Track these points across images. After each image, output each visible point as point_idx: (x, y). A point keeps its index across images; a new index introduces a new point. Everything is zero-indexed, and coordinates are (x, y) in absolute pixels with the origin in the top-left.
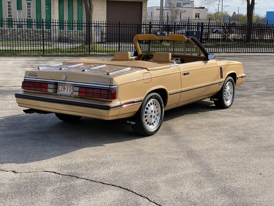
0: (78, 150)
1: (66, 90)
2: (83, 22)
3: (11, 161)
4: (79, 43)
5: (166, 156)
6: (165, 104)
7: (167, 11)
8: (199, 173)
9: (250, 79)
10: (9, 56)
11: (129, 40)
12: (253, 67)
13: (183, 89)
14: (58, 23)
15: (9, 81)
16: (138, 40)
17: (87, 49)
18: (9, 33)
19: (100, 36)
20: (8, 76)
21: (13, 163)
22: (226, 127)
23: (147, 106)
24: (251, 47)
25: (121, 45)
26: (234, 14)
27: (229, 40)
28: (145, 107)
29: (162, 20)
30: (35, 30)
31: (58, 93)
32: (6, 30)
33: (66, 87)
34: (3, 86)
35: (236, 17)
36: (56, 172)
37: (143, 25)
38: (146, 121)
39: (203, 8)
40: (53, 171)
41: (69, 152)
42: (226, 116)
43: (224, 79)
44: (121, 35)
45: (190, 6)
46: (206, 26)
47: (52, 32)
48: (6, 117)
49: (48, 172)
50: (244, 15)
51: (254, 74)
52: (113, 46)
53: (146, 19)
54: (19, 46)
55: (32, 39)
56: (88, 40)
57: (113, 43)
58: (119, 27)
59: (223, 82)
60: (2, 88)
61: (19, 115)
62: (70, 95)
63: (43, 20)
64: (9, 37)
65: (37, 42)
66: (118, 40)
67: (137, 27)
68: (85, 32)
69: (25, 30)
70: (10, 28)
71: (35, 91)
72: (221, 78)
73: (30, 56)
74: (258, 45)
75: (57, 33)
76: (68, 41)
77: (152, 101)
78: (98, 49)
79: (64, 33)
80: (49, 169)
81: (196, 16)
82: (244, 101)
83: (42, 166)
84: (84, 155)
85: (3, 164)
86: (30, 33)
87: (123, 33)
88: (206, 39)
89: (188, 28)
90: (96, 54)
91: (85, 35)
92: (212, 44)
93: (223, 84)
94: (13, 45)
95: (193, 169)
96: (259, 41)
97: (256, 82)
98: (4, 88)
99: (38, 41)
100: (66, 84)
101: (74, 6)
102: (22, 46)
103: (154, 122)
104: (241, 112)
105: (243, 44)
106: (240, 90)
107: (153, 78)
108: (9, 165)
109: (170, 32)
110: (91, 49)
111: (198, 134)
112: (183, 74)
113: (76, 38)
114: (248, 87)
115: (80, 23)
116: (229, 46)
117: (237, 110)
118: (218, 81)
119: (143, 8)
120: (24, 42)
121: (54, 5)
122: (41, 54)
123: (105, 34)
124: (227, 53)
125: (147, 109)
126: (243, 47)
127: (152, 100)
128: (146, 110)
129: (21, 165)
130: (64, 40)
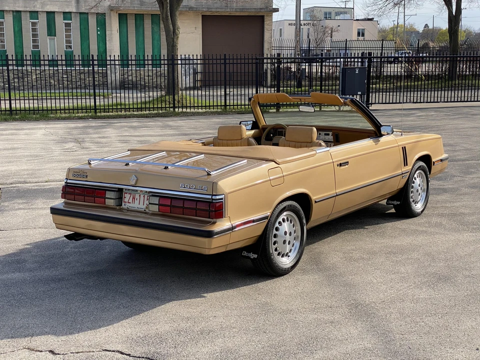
0: (160, 306)
1: (137, 202)
2: (162, 58)
3: (46, 330)
4: (155, 89)
5: (312, 316)
6: (308, 219)
7: (308, 27)
8: (370, 350)
9: (455, 156)
10: (37, 120)
11: (243, 82)
12: (462, 132)
13: (339, 191)
14: (119, 60)
15: (37, 170)
16: (259, 103)
17: (169, 103)
18: (34, 77)
19: (192, 76)
20: (36, 161)
21: (49, 336)
22: (415, 255)
23: (277, 225)
24: (457, 88)
25: (228, 92)
26: (425, 27)
27: (418, 78)
28: (273, 228)
29: (299, 47)
30: (80, 69)
31: (123, 206)
32: (30, 70)
33: (137, 196)
34: (28, 180)
35: (429, 33)
36: (123, 351)
37: (265, 58)
38: (276, 250)
39: (371, 20)
40: (118, 349)
41: (144, 311)
42: (415, 232)
43: (411, 167)
44: (228, 74)
45: (348, 16)
46: (377, 57)
47: (109, 72)
48: (35, 243)
49: (110, 351)
50: (444, 29)
51: (462, 145)
52: (215, 94)
53: (271, 45)
54: (53, 99)
55: (74, 86)
56: (172, 87)
57: (215, 88)
58: (225, 64)
59: (409, 173)
60: (27, 185)
61: (56, 239)
62: (145, 210)
63: (93, 56)
64: (35, 84)
65: (83, 91)
66: (223, 83)
67: (256, 63)
68: (166, 71)
69: (62, 69)
70: (37, 68)
71: (84, 202)
72: (405, 166)
73: (72, 119)
74: (470, 85)
75: (118, 74)
76: (137, 87)
77: (285, 216)
78: (188, 102)
79: (130, 73)
80: (111, 345)
81: (359, 34)
82: (446, 201)
83: (99, 339)
84: (171, 315)
85: (33, 338)
86: (71, 75)
87: (231, 71)
88: (378, 77)
89: (346, 62)
90: (185, 112)
91: (166, 75)
92: (388, 85)
93: (408, 176)
94: (42, 97)
95: (360, 342)
96: (471, 77)
97: (467, 162)
98: (29, 185)
99: (85, 88)
100: (137, 191)
101: (145, 26)
102: (58, 99)
103: (290, 251)
104: (441, 224)
105: (443, 84)
106: (440, 179)
107: (286, 176)
108: (43, 338)
109: (314, 64)
110: (176, 102)
111: (366, 271)
112: (338, 166)
113: (151, 81)
114: (453, 172)
115: (156, 60)
116: (418, 89)
117: (434, 220)
118: (399, 172)
119: (266, 27)
120: (61, 91)
121: (111, 27)
122: (90, 114)
123: (201, 72)
124: (415, 103)
125: (277, 229)
126: (443, 89)
127: (285, 213)
128: (275, 232)
129: (63, 338)
130: (129, 86)
